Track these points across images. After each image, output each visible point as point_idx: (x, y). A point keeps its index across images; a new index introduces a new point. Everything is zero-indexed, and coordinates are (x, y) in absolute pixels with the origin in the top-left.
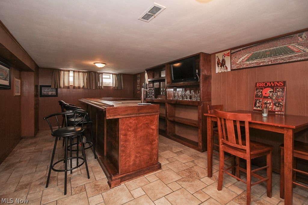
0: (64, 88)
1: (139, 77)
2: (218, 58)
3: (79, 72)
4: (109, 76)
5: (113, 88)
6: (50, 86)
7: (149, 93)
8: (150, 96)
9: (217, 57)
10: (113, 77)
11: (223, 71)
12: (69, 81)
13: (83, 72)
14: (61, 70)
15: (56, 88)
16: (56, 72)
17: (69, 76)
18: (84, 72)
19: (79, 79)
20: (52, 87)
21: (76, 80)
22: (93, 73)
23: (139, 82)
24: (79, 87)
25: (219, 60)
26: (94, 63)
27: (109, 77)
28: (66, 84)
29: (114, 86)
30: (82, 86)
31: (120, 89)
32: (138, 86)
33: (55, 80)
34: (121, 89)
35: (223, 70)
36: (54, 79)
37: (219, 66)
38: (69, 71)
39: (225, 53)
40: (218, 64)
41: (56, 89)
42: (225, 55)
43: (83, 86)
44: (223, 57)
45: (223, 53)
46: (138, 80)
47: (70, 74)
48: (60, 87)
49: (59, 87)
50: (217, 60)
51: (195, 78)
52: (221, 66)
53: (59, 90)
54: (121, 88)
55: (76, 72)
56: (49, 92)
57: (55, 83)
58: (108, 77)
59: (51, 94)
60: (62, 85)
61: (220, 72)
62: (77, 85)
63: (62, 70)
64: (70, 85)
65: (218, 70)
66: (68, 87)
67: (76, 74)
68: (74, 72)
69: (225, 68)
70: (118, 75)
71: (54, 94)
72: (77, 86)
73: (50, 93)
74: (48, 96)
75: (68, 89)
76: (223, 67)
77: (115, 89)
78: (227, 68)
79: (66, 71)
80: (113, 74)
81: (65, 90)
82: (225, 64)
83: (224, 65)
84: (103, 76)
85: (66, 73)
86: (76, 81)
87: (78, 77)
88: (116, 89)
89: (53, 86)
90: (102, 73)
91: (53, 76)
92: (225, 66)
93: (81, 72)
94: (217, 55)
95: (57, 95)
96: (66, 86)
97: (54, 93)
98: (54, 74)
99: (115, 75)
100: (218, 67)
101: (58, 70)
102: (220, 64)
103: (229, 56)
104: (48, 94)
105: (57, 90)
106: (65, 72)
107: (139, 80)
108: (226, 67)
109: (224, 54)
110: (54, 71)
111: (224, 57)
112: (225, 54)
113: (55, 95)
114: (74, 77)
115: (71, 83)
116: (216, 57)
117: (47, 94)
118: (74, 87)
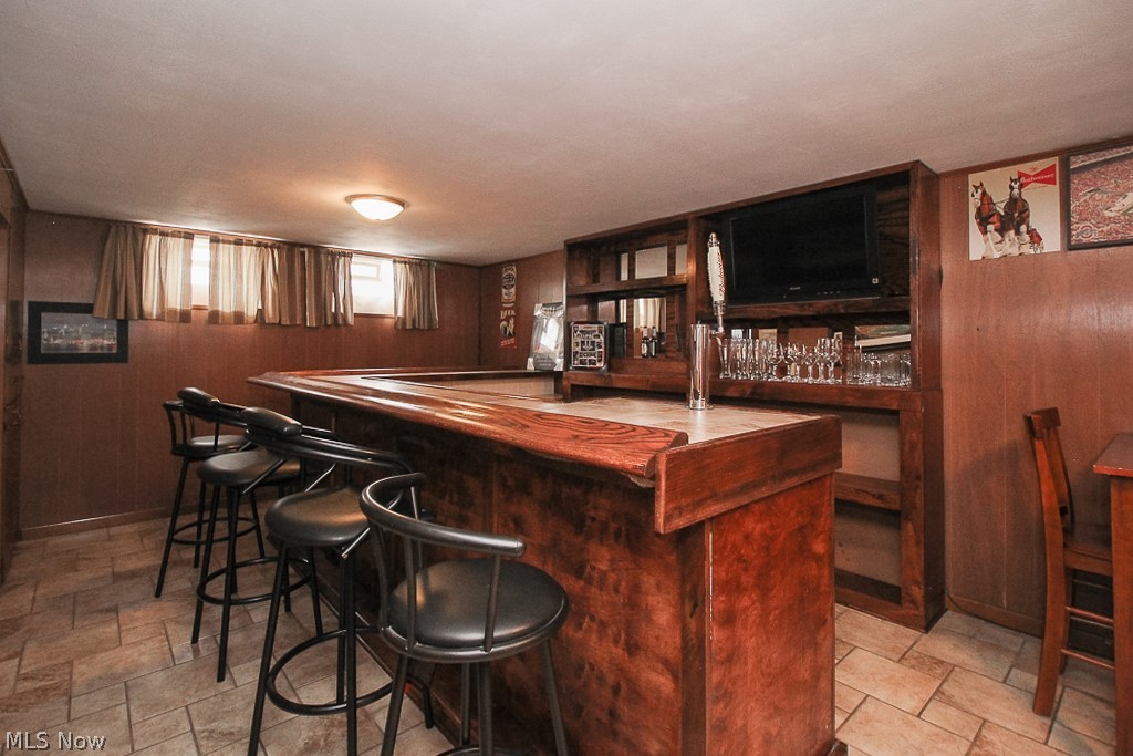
0: (160, 318)
1: (509, 276)
2: (984, 193)
3: (239, 242)
4: (375, 269)
5: (396, 324)
6: (87, 309)
7: (578, 349)
8: (582, 362)
9: (976, 188)
10: (399, 271)
11: (1014, 251)
12: (190, 285)
13: (259, 245)
14: (146, 230)
15: (121, 316)
16: (122, 236)
17: (188, 262)
18: (266, 246)
19: (239, 276)
20: (97, 312)
21: (226, 279)
22: (306, 250)
23: (513, 298)
24: (239, 317)
25: (990, 201)
26: (349, 199)
27: (374, 275)
28: (175, 302)
29: (400, 314)
30: (251, 311)
31: (422, 330)
32: (503, 314)
33: (114, 278)
34: (431, 328)
35: (1012, 246)
36: (110, 274)
37: (990, 227)
38: (189, 236)
39: (1026, 168)
40: (983, 221)
41: (119, 321)
42: (1023, 180)
43: (261, 313)
44: (1011, 188)
45: (1013, 171)
46: (504, 291)
47: (194, 250)
48: (142, 315)
49: (136, 316)
50: (974, 202)
51: (875, 281)
52: (1002, 231)
53: (135, 328)
54: (431, 320)
55: (224, 242)
56: (78, 338)
57: (115, 293)
58: (371, 271)
59: (93, 347)
60: (151, 304)
61: (997, 255)
62: (226, 306)
63: (155, 231)
64: (195, 302)
65: (981, 246)
66: (185, 317)
67: (226, 251)
68: (215, 240)
69: (1027, 237)
70: (419, 266)
71: (110, 347)
72: (227, 310)
73: (85, 344)
74: (73, 358)
75: (183, 326)
76: (1012, 233)
77: (404, 328)
78: (1035, 238)
79: (176, 234)
80: (395, 262)
81: (166, 329)
82: (1024, 219)
83: (1019, 224)
84: (352, 266)
85: (175, 244)
86: (226, 284)
87: (236, 269)
88: (409, 326)
89: (103, 309)
90: (348, 255)
91: (106, 257)
92: (1023, 228)
93: (249, 243)
94: (973, 179)
95: (121, 354)
96: (174, 312)
97: (108, 341)
98: (108, 245)
99: (405, 263)
100: (985, 232)
101: (130, 230)
102: (995, 219)
103: (1052, 181)
104: (76, 348)
105: (123, 326)
106: (170, 240)
107: (513, 290)
108: (1031, 232)
109: (1021, 175)
110: (113, 230)
111: (1021, 186)
112: (1027, 176)
113: (115, 351)
114: (214, 266)
115: (200, 297)
116: (971, 189)
117: (70, 347)
118: (214, 316)
